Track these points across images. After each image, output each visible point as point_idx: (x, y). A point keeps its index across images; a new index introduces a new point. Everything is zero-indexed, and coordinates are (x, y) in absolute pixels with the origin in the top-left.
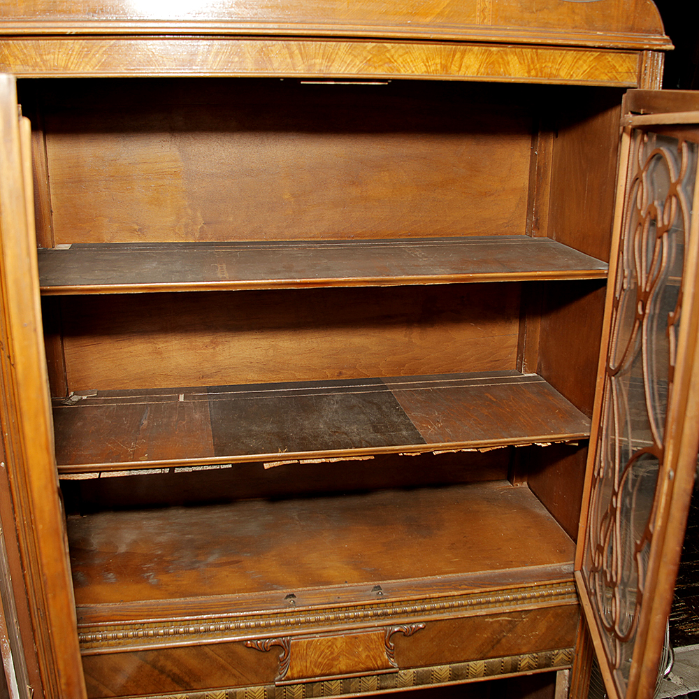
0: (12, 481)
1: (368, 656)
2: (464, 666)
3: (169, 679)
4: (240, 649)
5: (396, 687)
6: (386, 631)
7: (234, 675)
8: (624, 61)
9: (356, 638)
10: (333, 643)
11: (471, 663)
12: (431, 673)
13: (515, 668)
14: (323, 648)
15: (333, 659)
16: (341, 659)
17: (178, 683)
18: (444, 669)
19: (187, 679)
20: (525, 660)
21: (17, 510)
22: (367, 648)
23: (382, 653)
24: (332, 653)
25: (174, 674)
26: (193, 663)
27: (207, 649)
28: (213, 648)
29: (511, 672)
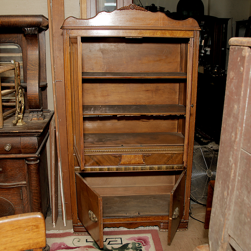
0: (67, 115)
1: (138, 160)
2: (161, 167)
3: (95, 163)
4: (111, 156)
5: (145, 170)
6: (143, 155)
7: (109, 163)
8: (191, 33)
9: (136, 156)
10: (131, 156)
11: (162, 166)
12: (153, 167)
13: (173, 168)
14: (129, 157)
15: (131, 160)
16: (133, 160)
17: (97, 164)
18: (156, 166)
19: (99, 163)
20: (175, 166)
21: (67, 121)
22: (138, 158)
23: (142, 160)
24: (131, 159)
25: (97, 161)
26: (101, 159)
27: (104, 156)
28: (105, 155)
29: (172, 169)
